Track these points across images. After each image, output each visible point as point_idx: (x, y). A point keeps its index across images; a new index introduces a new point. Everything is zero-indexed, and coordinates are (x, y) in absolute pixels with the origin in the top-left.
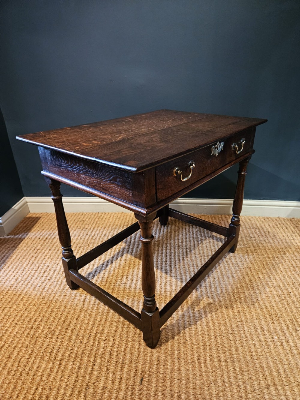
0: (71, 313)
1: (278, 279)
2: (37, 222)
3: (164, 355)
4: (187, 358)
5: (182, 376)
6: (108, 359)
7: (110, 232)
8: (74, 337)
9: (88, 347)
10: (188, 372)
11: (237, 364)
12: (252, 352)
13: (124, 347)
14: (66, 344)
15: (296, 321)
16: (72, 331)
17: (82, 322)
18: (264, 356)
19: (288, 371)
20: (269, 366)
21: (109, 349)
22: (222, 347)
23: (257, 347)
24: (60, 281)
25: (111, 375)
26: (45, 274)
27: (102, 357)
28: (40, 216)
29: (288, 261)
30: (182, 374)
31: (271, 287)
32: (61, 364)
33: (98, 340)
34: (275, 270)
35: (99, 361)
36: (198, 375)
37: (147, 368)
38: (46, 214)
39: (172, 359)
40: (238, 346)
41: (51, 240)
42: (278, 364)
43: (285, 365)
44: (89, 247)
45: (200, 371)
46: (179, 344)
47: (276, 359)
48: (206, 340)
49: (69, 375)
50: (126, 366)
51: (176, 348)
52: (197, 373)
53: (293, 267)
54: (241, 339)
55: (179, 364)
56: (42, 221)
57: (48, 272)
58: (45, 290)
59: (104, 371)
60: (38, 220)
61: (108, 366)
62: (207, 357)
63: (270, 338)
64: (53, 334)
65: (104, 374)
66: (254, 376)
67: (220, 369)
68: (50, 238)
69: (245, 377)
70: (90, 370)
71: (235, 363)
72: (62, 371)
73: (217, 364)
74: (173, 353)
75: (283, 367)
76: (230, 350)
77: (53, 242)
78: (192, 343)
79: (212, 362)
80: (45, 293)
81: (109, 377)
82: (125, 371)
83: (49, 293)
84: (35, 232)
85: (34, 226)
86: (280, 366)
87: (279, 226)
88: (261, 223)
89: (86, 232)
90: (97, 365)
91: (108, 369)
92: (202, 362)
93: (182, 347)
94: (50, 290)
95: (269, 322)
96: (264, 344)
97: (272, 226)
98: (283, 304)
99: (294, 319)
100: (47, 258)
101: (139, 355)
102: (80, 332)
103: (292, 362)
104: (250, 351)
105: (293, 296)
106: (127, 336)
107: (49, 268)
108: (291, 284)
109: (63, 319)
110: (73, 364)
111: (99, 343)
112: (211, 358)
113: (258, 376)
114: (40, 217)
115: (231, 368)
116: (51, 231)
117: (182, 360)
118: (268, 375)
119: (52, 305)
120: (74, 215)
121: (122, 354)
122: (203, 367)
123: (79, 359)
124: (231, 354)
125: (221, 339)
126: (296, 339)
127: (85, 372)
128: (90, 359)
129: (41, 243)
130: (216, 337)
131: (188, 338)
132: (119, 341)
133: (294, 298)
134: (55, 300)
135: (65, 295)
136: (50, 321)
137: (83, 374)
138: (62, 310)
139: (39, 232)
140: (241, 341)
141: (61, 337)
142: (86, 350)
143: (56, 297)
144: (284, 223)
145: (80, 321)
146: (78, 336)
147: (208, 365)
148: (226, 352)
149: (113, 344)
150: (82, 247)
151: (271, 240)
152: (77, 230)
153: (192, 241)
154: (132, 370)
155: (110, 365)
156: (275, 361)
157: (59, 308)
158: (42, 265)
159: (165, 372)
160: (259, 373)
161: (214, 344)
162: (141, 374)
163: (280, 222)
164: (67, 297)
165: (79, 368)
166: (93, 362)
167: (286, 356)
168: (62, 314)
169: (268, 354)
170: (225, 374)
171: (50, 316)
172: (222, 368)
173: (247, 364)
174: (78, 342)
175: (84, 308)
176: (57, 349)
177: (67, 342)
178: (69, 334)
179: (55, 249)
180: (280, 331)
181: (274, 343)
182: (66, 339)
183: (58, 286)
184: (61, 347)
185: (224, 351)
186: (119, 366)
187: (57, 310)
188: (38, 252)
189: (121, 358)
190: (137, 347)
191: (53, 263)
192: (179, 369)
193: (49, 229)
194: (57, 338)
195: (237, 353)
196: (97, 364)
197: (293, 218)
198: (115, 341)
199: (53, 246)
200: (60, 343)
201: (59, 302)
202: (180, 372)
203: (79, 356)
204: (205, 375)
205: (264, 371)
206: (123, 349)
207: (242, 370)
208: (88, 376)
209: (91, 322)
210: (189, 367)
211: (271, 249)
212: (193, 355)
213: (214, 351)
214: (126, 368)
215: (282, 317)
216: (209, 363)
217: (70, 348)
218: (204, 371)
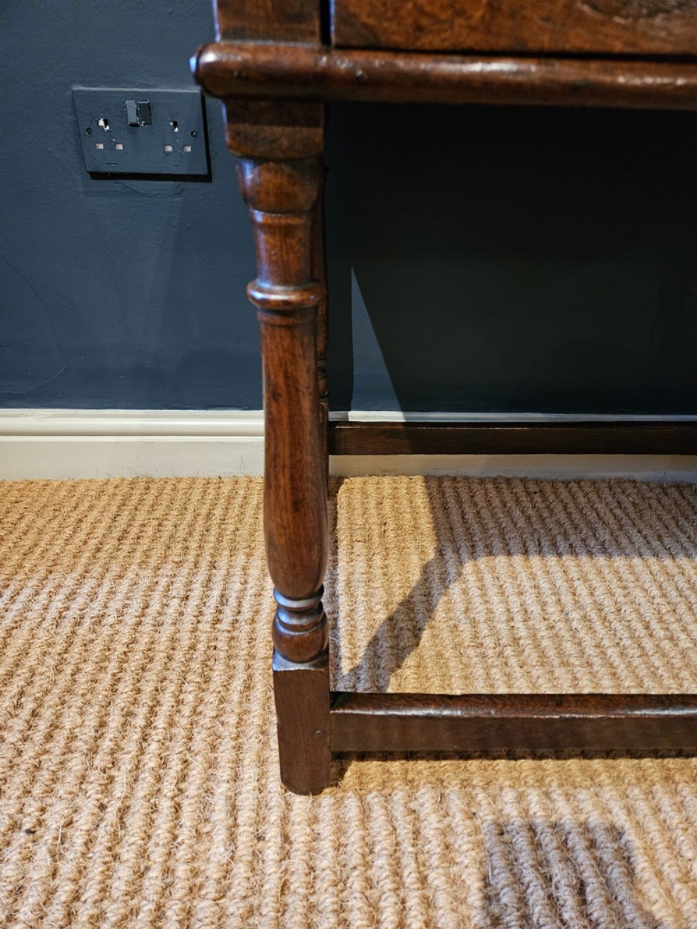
89: (178, 589)
120: (111, 490)
152: (130, 575)
179: (18, 706)
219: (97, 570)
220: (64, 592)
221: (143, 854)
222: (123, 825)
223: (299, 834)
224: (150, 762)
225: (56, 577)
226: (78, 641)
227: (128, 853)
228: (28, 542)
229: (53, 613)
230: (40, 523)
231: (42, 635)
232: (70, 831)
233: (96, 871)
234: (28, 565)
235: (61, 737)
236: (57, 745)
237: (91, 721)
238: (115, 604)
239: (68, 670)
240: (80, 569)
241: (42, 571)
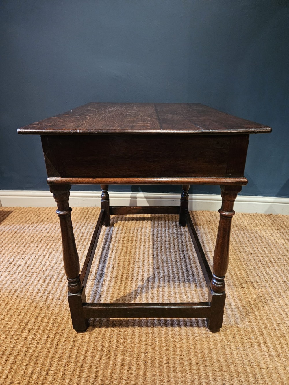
0: (30, 312)
1: (256, 275)
2: (8, 216)
3: (128, 359)
4: (155, 361)
5: (148, 382)
6: (66, 363)
7: (83, 227)
8: (30, 338)
9: (44, 349)
10: (154, 378)
11: (210, 368)
12: (227, 355)
13: (85, 349)
14: (20, 345)
15: (275, 320)
16: (29, 331)
17: (42, 321)
18: (240, 359)
19: (265, 376)
20: (245, 371)
21: (68, 352)
22: (194, 348)
23: (232, 349)
24: (23, 276)
25: (67, 381)
26: (8, 269)
27: (59, 361)
28: (12, 210)
29: (265, 256)
30: (148, 380)
31: (248, 283)
32: (11, 368)
33: (56, 341)
34: (252, 265)
35: (55, 365)
36: (166, 381)
37: (109, 373)
38: (19, 208)
39: (138, 363)
40: (212, 348)
41: (20, 234)
42: (255, 368)
43: (263, 369)
44: (59, 242)
45: (168, 376)
46: (147, 346)
47: (253, 362)
48: (176, 341)
49: (19, 382)
50: (85, 371)
51: (143, 350)
52: (165, 378)
53: (271, 263)
54: (214, 340)
55: (145, 369)
56: (14, 215)
57: (12, 267)
58: (6, 286)
59: (59, 376)
60: (10, 214)
61: (65, 371)
62: (177, 361)
63: (246, 338)
64: (8, 334)
65: (59, 380)
66: (228, 381)
67: (190, 374)
68: (19, 232)
69: (218, 383)
70: (44, 375)
71: (208, 367)
72: (12, 377)
73: (187, 368)
74: (139, 356)
75: (261, 372)
76: (202, 352)
77: (22, 236)
78: (161, 345)
79: (182, 366)
80: (5, 289)
81: (65, 383)
82: (83, 377)
83: (9, 289)
84: (4, 226)
85: (4, 220)
86: (257, 370)
87: (257, 222)
88: (239, 219)
90: (52, 370)
91: (64, 374)
92: (171, 366)
93: (150, 348)
94: (11, 287)
95: (245, 321)
96: (240, 345)
97: (249, 221)
98: (260, 302)
99: (272, 318)
100: (12, 252)
101: (101, 358)
102: (37, 332)
103: (270, 366)
104: (224, 354)
105: (271, 293)
106: (89, 336)
107: (13, 263)
108: (269, 280)
109: (20, 317)
110: (26, 369)
111: (58, 344)
112: (181, 361)
113: (232, 382)
114: (12, 212)
115: (203, 373)
116: (21, 225)
117: (149, 364)
118: (244, 381)
119: (11, 302)
120: (48, 209)
121: (82, 357)
122: (171, 371)
123: (33, 362)
124: (203, 356)
125: (193, 340)
126: (275, 339)
127: (38, 378)
128: (45, 362)
129: (9, 237)
130: (187, 338)
131: (157, 339)
132: (80, 342)
133: (272, 295)
134: (15, 296)
135: (27, 291)
136: (7, 320)
137: (35, 379)
138: (21, 308)
139: (9, 226)
140: (215, 342)
141: (16, 337)
142: (42, 352)
143: (17, 294)
144: (262, 218)
145: (39, 320)
146: (36, 336)
147: (178, 369)
148: (198, 354)
149: (74, 346)
150: (52, 242)
151: (248, 236)
152: (48, 224)
153: (168, 236)
154: (91, 376)
155: (67, 370)
156: (252, 364)
157: (18, 306)
158: (6, 259)
159: (128, 378)
160: (233, 379)
161: (185, 345)
162: (102, 380)
163: (258, 218)
164: (28, 294)
165: (32, 372)
166: (48, 366)
167: (264, 359)
168: (21, 312)
169: (244, 357)
170: (196, 380)
171: (7, 314)
172: (192, 372)
173: (221, 367)
174: (35, 343)
175: (46, 306)
176: (10, 350)
177: (22, 344)
178: (25, 334)
180: (257, 331)
181: (251, 344)
182: (21, 340)
183: (20, 282)
184: (14, 348)
185: (196, 354)
186: (77, 370)
187: (15, 307)
188: (5, 246)
189: (81, 361)
190: (100, 349)
191: (18, 257)
192: (145, 374)
193: (20, 223)
194: (12, 338)
195: (210, 355)
196: (53, 368)
197: (271, 214)
198: (75, 343)
199: (21, 240)
200: (15, 344)
201: (19, 300)
202: (146, 378)
203: (34, 359)
204: (173, 381)
205: (240, 376)
206: (83, 352)
207: (215, 375)
208: (41, 382)
209: (51, 322)
210: (156, 372)
211: (249, 245)
212: (161, 358)
213: (185, 353)
214: (84, 373)
215: (259, 316)
216: (179, 367)
217: (24, 350)
218: (172, 376)
219: (41, 224)
220: (34, 227)
221: (41, 262)
222: (39, 259)
224: (45, 251)
225: (33, 224)
226: (35, 234)
227: (39, 262)
228: (28, 219)
229: (31, 230)
230: (31, 215)
231: (29, 234)
232: (29, 259)
233: (33, 263)
234: (27, 222)
235: (30, 248)
237: (36, 245)
238: (44, 229)
239: (33, 239)
240: (38, 223)
241: (30, 223)
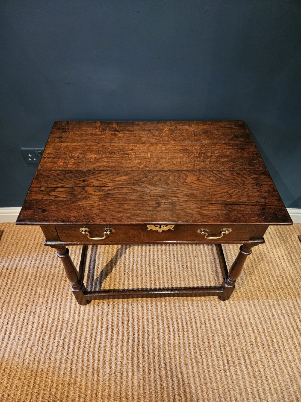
0: (60, 389)
24: (41, 340)
26: (23, 329)
28: (2, 229)
38: (8, 224)
41: (21, 272)
44: (67, 282)
56: (6, 237)
57: (26, 326)
58: (27, 356)
68: (20, 269)
77: (25, 275)
80: (28, 359)
83: (32, 359)
94: (33, 356)
100: (21, 303)
107: (26, 320)
109: (52, 397)
114: (2, 232)
116: (19, 255)
119: (38, 378)
129: (11, 278)
134: (39, 370)
135: (49, 362)
138: (50, 384)
143: (41, 367)
150: (58, 283)
157: (46, 382)
158: (17, 315)
164: (52, 365)
171: (38, 395)
175: (72, 380)
183: (40, 348)
188: (10, 293)
191: (29, 311)
193: (17, 252)
199: (25, 282)
220: (34, 259)
221: (54, 316)
222: (50, 311)
223: (82, 312)
224: (55, 299)
225: (32, 254)
226: (39, 272)
227: (52, 316)
228: (24, 244)
229: (32, 265)
230: (26, 237)
231: (31, 270)
232: (41, 312)
233: (46, 320)
235: (37, 294)
236: (37, 296)
237: (43, 291)
238: (46, 262)
239: (37, 279)
240: (37, 252)
241: (28, 253)
